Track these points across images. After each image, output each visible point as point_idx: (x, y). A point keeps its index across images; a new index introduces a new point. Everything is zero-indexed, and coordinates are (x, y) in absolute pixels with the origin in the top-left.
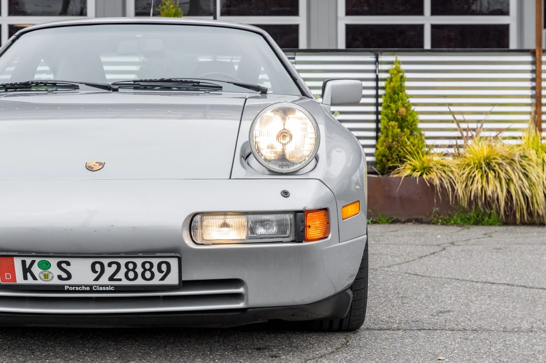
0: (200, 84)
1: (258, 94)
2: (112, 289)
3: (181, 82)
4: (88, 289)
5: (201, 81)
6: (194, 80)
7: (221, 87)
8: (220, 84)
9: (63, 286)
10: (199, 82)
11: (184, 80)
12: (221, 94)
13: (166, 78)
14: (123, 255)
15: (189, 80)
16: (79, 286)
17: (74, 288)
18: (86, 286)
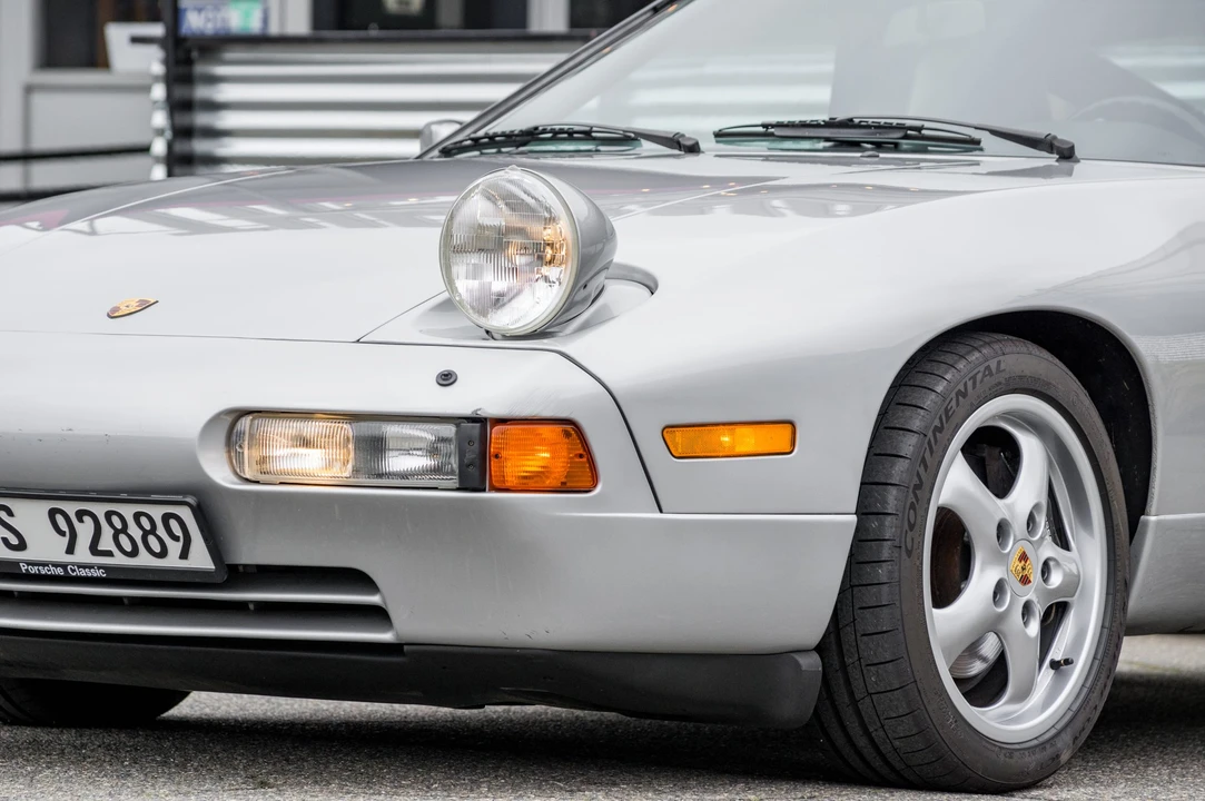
0: (924, 132)
1: (1050, 160)
2: (99, 573)
3: (875, 127)
4: (60, 571)
5: (927, 124)
6: (909, 123)
7: (978, 142)
8: (976, 134)
9: (16, 564)
10: (922, 128)
11: (883, 121)
12: (977, 163)
13: (841, 116)
14: (124, 496)
15: (895, 122)
16: (44, 564)
17: (36, 568)
18: (56, 565)
